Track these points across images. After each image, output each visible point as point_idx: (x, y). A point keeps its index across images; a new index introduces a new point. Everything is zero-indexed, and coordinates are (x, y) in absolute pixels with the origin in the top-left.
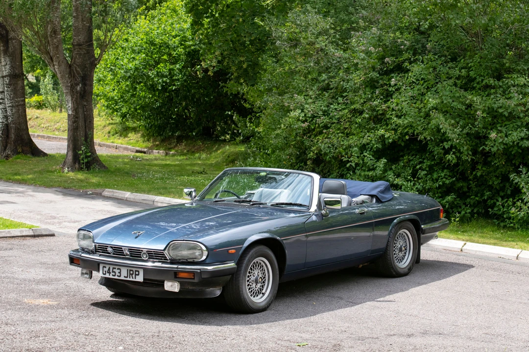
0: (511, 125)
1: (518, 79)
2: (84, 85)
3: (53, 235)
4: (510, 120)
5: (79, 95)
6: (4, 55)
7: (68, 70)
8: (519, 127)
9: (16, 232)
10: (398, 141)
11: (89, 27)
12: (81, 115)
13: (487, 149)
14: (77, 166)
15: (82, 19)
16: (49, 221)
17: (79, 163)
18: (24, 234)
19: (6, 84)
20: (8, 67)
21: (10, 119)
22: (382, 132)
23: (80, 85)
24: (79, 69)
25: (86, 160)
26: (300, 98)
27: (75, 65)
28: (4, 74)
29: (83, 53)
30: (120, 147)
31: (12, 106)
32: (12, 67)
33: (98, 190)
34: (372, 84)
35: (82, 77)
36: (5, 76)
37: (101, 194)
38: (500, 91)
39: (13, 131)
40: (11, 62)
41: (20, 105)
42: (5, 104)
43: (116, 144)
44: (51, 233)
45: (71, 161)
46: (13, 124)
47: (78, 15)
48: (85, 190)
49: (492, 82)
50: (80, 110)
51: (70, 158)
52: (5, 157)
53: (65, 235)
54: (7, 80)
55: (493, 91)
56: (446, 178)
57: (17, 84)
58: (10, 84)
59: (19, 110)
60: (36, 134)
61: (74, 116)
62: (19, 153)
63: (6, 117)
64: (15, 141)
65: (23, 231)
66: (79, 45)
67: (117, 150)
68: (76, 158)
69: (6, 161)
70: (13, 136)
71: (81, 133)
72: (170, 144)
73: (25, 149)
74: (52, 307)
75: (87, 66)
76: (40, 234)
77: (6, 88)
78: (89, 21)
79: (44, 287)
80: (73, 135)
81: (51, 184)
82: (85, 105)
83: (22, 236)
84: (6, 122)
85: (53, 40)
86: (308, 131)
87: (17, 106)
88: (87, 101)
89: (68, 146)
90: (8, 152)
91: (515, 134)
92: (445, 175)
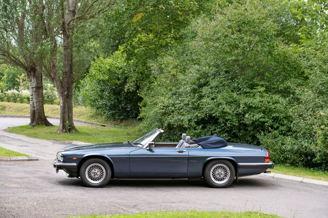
0: (256, 111)
1: (260, 89)
2: (68, 92)
3: (38, 160)
4: (255, 109)
5: (65, 96)
6: (33, 77)
7: (60, 84)
8: (260, 112)
9: (20, 158)
10: (205, 118)
11: (71, 64)
12: (66, 106)
13: (244, 122)
14: (64, 130)
15: (68, 60)
16: (40, 154)
17: (65, 129)
18: (24, 159)
19: (34, 91)
20: (35, 83)
21: (36, 108)
22: (197, 113)
23: (66, 92)
24: (66, 84)
25: (68, 128)
26: (163, 98)
27: (64, 82)
28: (33, 87)
29: (68, 76)
30: (94, 123)
31: (37, 102)
32: (37, 83)
33: (70, 141)
34: (194, 91)
35: (67, 88)
36: (34, 88)
37: (71, 143)
38: (252, 95)
39: (37, 114)
40: (37, 81)
41: (41, 101)
42: (33, 101)
43: (92, 122)
44: (37, 159)
45: (61, 128)
46: (37, 110)
47: (65, 58)
48: (64, 142)
49: (248, 90)
50: (66, 104)
51: (61, 126)
52: (33, 126)
53: (43, 160)
54: (34, 89)
55: (248, 94)
56: (226, 137)
57: (39, 91)
58: (36, 91)
59: (40, 103)
60: (56, 117)
61: (63, 106)
62: (40, 124)
63: (34, 107)
64: (38, 119)
65: (23, 158)
66: (66, 73)
67: (92, 125)
68: (64, 126)
69: (33, 128)
70: (37, 116)
71: (67, 115)
72: (117, 122)
73: (42, 122)
74: (17, 188)
75: (70, 83)
76: (31, 159)
77: (34, 93)
78: (71, 61)
79: (18, 180)
80: (63, 115)
81: (50, 138)
82: (68, 101)
83: (23, 160)
84: (34, 110)
85: (53, 70)
86: (164, 114)
87: (39, 102)
88: (69, 99)
89: (61, 121)
90: (34, 124)
91: (257, 115)
92: (226, 135)
